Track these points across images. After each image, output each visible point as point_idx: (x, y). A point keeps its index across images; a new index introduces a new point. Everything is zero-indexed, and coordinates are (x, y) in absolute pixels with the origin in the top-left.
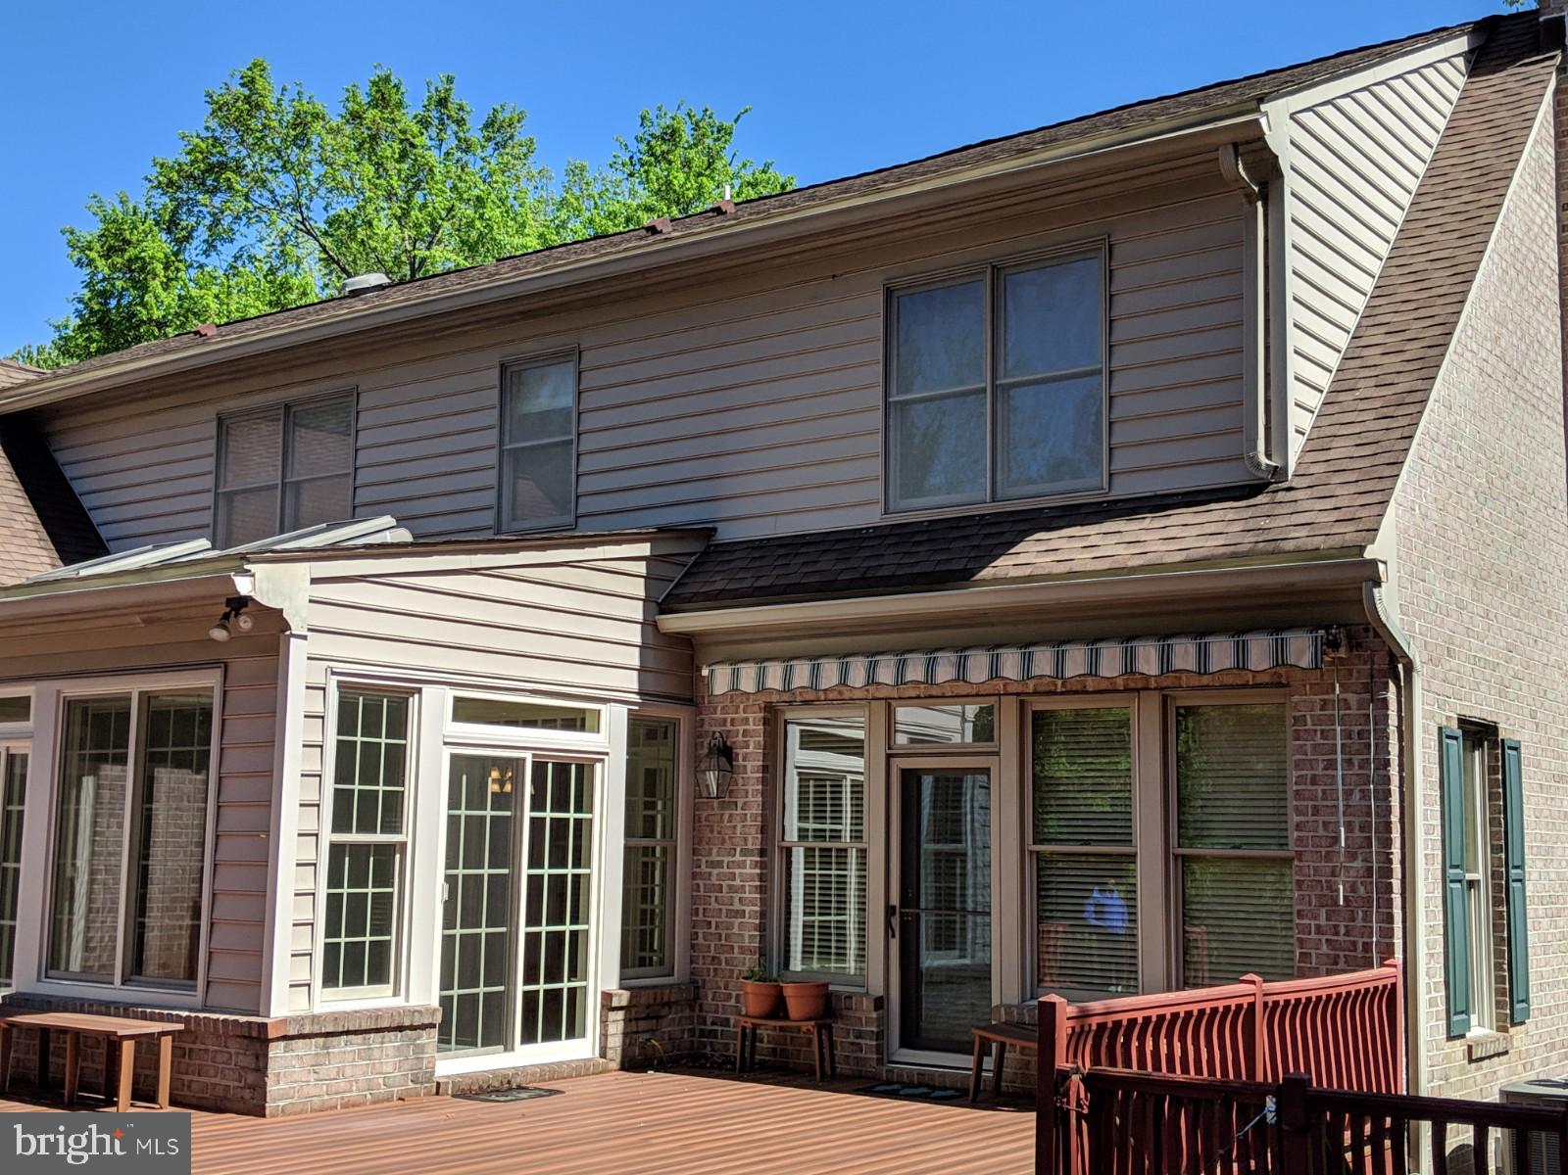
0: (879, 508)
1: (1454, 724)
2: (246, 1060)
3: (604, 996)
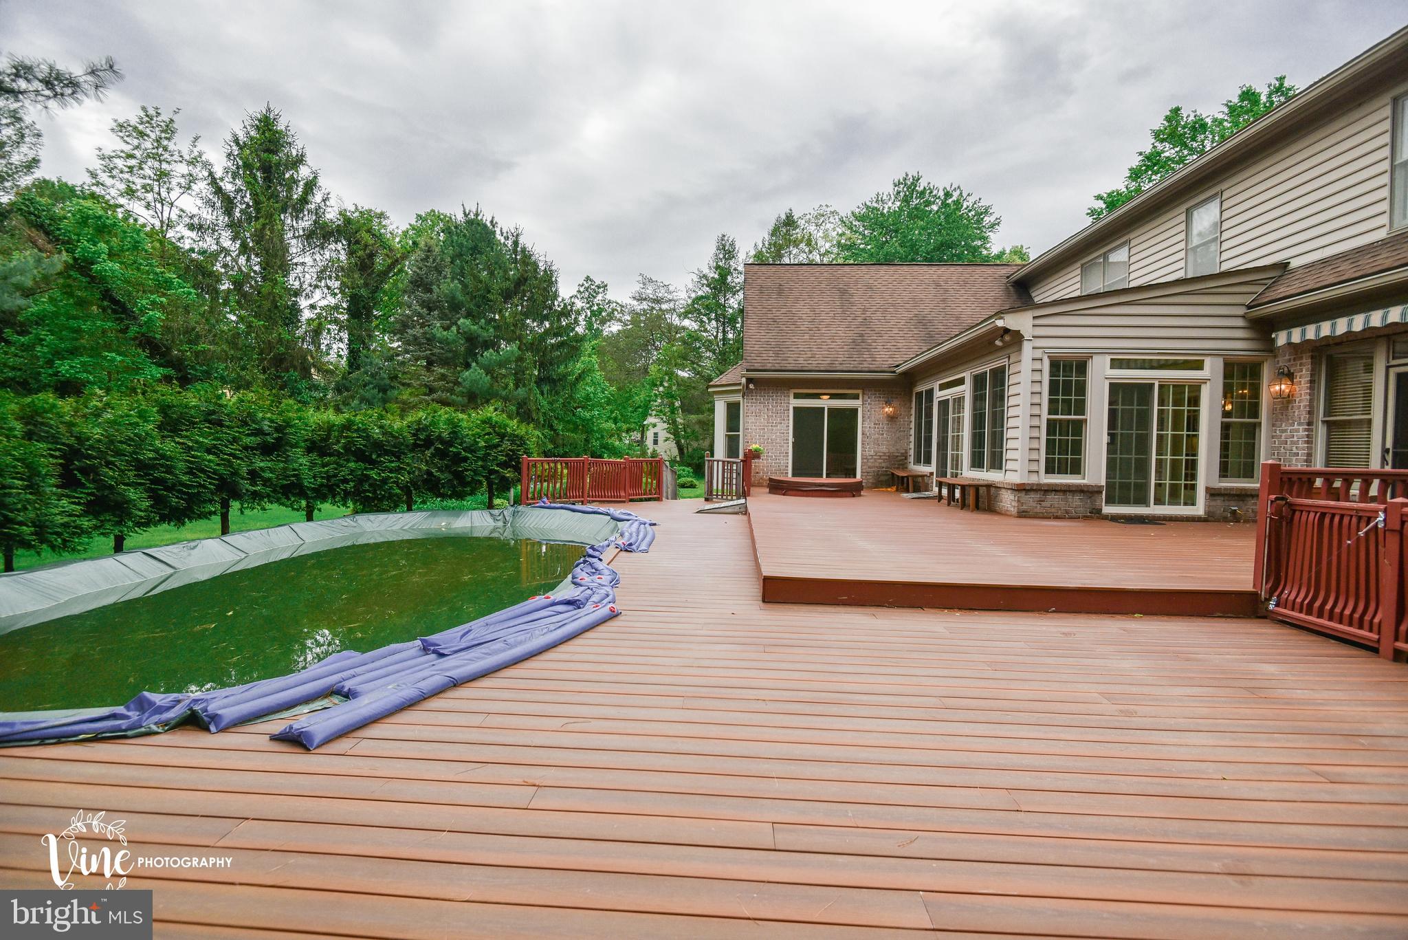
0: (1386, 229)
2: (1012, 497)
3: (1207, 489)
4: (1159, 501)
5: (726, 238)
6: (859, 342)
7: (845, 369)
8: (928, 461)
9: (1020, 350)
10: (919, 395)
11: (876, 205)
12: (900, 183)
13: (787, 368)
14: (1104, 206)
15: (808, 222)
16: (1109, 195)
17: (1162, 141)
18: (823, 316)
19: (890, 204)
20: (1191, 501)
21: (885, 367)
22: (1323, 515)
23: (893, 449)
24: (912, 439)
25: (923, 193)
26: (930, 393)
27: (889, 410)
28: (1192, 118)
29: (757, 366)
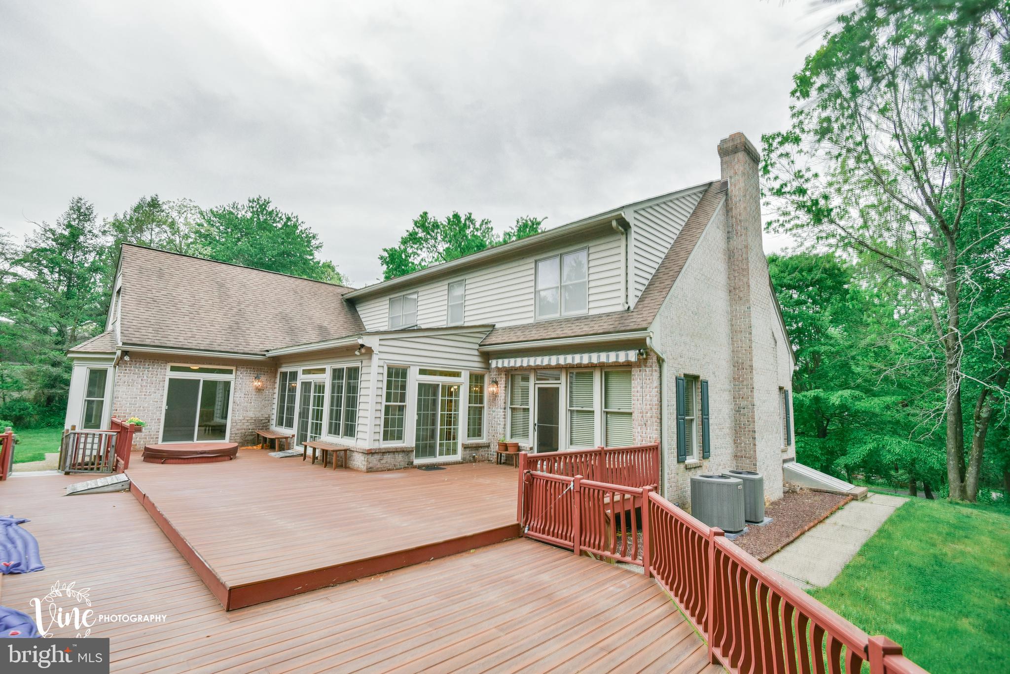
0: (533, 319)
1: (683, 376)
2: (362, 458)
3: (463, 444)
4: (441, 454)
5: (83, 202)
6: (235, 329)
7: (223, 350)
8: (290, 424)
9: (370, 358)
10: (284, 374)
11: (232, 210)
12: (254, 201)
13: (168, 345)
14: (387, 255)
15: (172, 208)
16: (391, 250)
17: (418, 227)
18: (203, 302)
19: (243, 213)
20: (455, 452)
21: (257, 351)
22: (547, 481)
23: (259, 415)
24: (275, 406)
25: (271, 213)
26: (294, 375)
27: (257, 384)
28: (432, 220)
29: (135, 341)
